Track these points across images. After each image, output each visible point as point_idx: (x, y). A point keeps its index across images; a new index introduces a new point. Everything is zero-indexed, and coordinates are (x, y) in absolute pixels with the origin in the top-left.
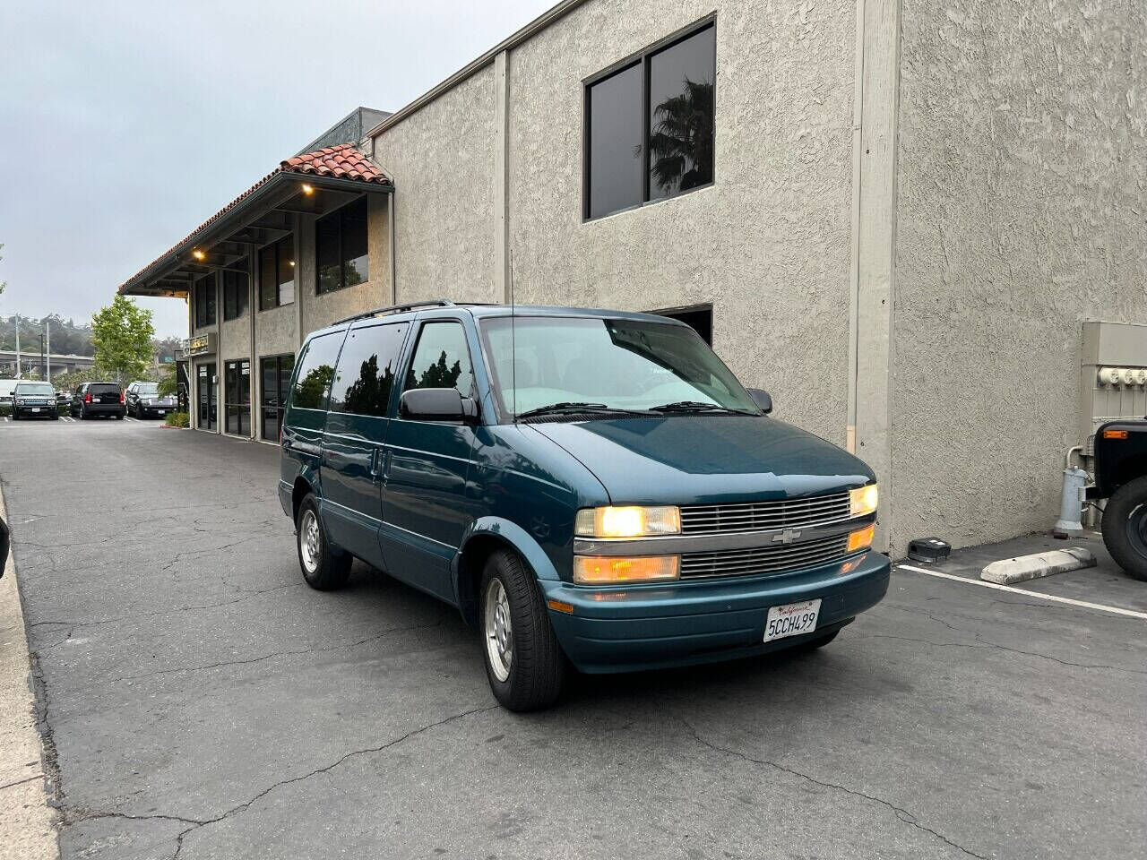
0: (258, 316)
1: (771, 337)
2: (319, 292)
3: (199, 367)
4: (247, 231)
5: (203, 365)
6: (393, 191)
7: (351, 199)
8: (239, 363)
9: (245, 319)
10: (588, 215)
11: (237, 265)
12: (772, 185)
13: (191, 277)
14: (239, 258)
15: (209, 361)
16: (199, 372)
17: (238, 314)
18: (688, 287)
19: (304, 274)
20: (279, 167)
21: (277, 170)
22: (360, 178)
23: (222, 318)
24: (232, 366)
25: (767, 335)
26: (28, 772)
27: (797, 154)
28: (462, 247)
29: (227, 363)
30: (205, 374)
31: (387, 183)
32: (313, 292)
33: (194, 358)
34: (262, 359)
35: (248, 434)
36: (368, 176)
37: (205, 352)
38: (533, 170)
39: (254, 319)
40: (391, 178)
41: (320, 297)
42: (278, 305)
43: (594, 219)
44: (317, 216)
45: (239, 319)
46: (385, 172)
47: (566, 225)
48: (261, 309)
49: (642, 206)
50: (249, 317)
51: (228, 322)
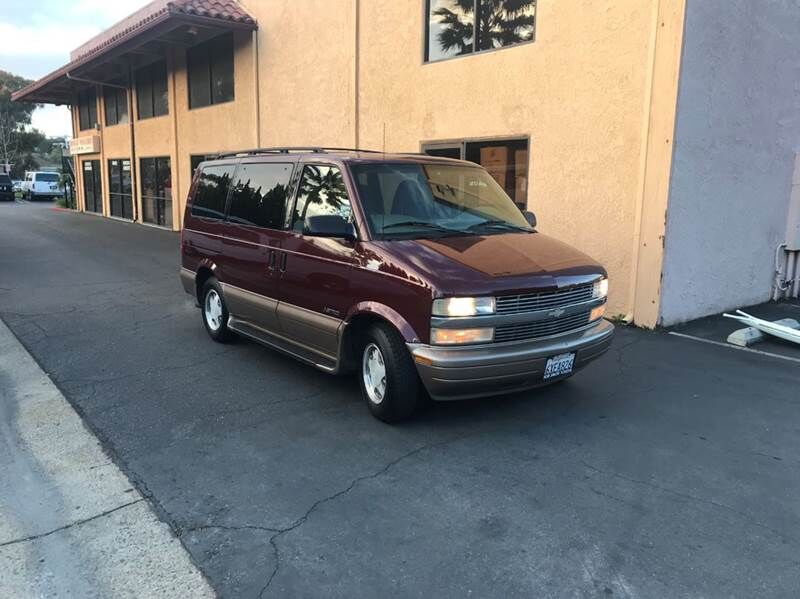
0: (137, 124)
2: (190, 108)
3: (84, 162)
5: (88, 161)
6: (256, 29)
7: (218, 32)
8: (120, 161)
9: (124, 125)
10: (426, 59)
11: (116, 81)
13: (74, 88)
14: (119, 75)
15: (94, 158)
16: (84, 166)
17: (117, 120)
19: (178, 92)
20: (166, 6)
21: (164, 10)
22: (231, 18)
23: (104, 124)
24: (115, 163)
26: (129, 497)
27: (604, 23)
28: (318, 78)
29: (110, 161)
30: (90, 169)
31: (252, 22)
32: (186, 107)
33: (79, 155)
34: (141, 160)
35: (131, 218)
36: (237, 16)
37: (91, 150)
38: (381, 19)
39: (133, 126)
40: (254, 18)
41: (191, 112)
42: (154, 116)
43: (432, 62)
44: (187, 46)
45: (120, 125)
46: (248, 13)
47: (408, 65)
48: (139, 118)
49: (474, 55)
50: (129, 125)
51: (109, 128)
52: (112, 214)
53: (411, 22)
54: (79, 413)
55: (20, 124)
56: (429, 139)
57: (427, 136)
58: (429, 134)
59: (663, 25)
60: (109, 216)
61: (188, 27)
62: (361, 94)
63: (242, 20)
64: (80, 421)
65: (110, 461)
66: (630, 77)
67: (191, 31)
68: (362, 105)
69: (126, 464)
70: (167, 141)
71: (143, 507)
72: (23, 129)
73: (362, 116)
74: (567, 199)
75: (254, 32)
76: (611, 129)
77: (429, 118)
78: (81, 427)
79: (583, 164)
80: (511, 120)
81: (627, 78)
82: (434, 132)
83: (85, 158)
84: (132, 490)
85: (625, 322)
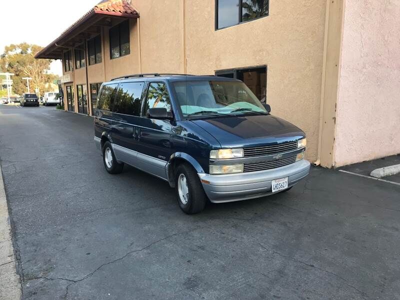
0: (88, 67)
1: (290, 79)
2: (111, 58)
3: (67, 87)
4: (82, 33)
5: (69, 86)
6: (139, 17)
7: (123, 20)
8: (82, 86)
10: (217, 28)
11: (79, 46)
12: (292, 16)
13: (62, 51)
14: (80, 44)
15: (71, 84)
16: (67, 89)
18: (257, 58)
19: (105, 51)
21: (93, 10)
22: (126, 12)
23: (75, 68)
24: (80, 87)
25: (289, 78)
26: (9, 259)
27: (303, 3)
29: (77, 86)
30: (69, 90)
31: (137, 14)
32: (109, 58)
33: (65, 83)
34: (91, 85)
35: (87, 113)
36: (129, 11)
37: (69, 81)
38: (195, 8)
39: (87, 68)
40: (138, 12)
41: (112, 60)
42: (96, 63)
43: (220, 29)
44: (109, 28)
45: (82, 68)
46: (135, 9)
47: (208, 32)
48: (89, 64)
49: (239, 24)
50: (85, 67)
51: (77, 70)
52: (79, 112)
53: (209, 9)
54: (9, 212)
55: (45, 70)
56: (219, 69)
57: (217, 67)
58: (219, 67)
59: (333, 2)
60: (77, 113)
61: (106, 18)
63: (132, 13)
65: (10, 239)
66: (317, 31)
67: (107, 20)
68: (187, 53)
69: (16, 241)
70: (102, 75)
72: (47, 72)
74: (286, 99)
75: (138, 19)
77: (218, 59)
81: (315, 32)
82: (221, 66)
83: (67, 85)
85: (315, 164)
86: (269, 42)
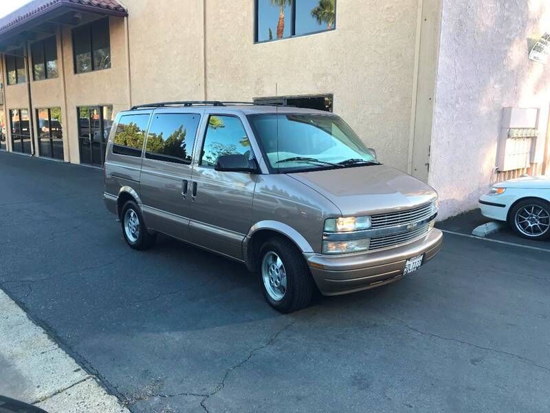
0: (32, 83)
2: (76, 72)
6: (127, 15)
7: (98, 17)
8: (19, 110)
9: (22, 84)
10: (256, 40)
14: (16, 48)
17: (17, 81)
19: (65, 60)
24: (15, 112)
26: (79, 375)
27: (384, 17)
28: (175, 52)
31: (124, 10)
32: (72, 71)
35: (30, 153)
36: (112, 6)
38: (222, 12)
39: (29, 84)
40: (125, 8)
41: (77, 75)
43: (260, 42)
44: (72, 27)
45: (19, 84)
46: (121, 4)
47: (243, 45)
48: (34, 79)
49: (291, 37)
50: (26, 84)
51: (10, 86)
52: (13, 150)
53: (245, 14)
54: (22, 308)
56: (259, 96)
57: (258, 94)
58: (260, 93)
59: (426, 20)
61: (75, 13)
62: (209, 64)
63: (116, 8)
64: (24, 314)
65: (56, 346)
66: (403, 54)
67: (77, 16)
68: (209, 72)
69: (70, 348)
70: (58, 96)
71: (92, 384)
73: (209, 80)
75: (125, 18)
76: (391, 90)
77: (259, 81)
78: (27, 320)
79: (371, 114)
80: (319, 84)
81: (401, 55)
82: (263, 91)
84: (79, 370)
86: (337, 64)
